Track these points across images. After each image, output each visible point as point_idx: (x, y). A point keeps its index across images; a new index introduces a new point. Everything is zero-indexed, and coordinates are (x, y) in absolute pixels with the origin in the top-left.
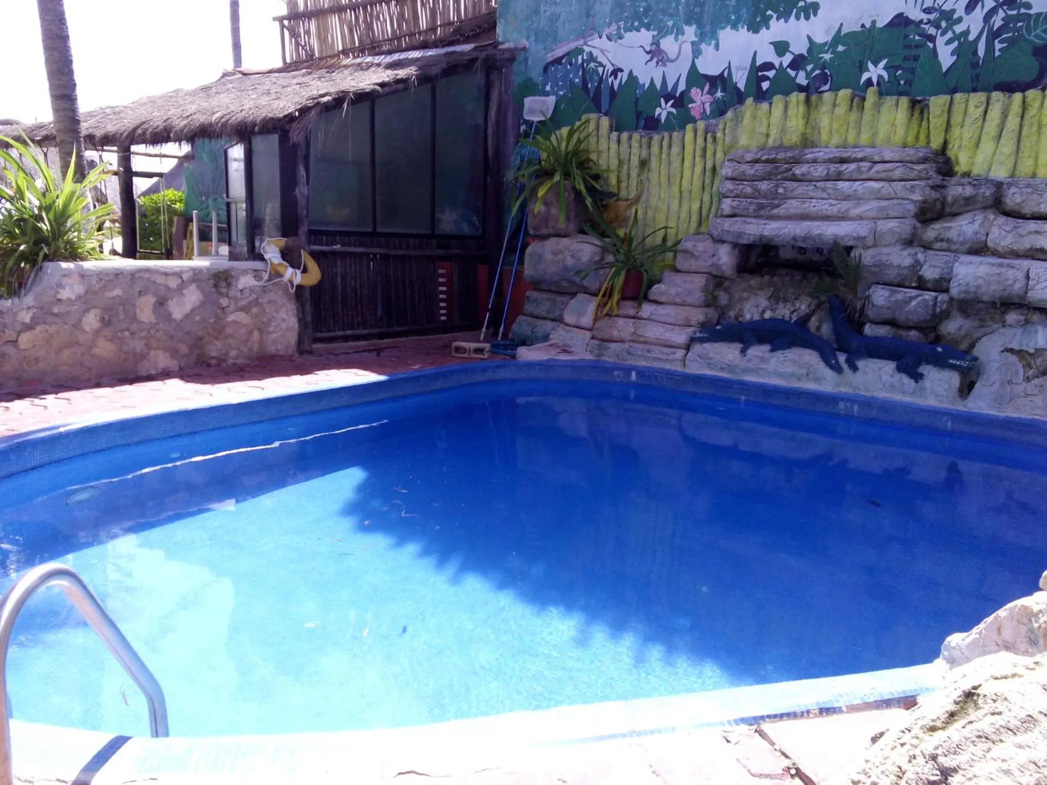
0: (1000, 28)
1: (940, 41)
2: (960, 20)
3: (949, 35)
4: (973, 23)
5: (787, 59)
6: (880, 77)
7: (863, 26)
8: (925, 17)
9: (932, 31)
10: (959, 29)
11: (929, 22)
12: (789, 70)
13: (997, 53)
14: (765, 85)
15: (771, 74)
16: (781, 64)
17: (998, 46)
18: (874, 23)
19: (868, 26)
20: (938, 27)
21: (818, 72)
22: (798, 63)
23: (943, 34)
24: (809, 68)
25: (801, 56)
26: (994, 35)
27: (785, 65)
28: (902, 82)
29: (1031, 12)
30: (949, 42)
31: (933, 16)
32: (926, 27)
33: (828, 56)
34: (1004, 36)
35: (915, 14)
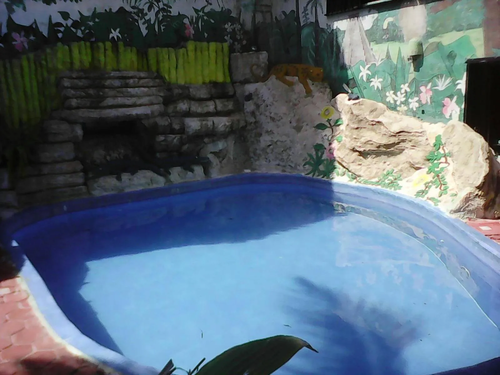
0: (162, 20)
1: (141, 22)
2: (146, 14)
3: (143, 20)
4: (151, 16)
5: (70, 22)
6: (118, 36)
7: (106, 10)
8: (132, 10)
9: (136, 17)
10: (147, 18)
11: (134, 13)
12: (72, 28)
13: (162, 31)
14: (60, 35)
15: (62, 29)
16: (67, 24)
17: (162, 28)
18: (110, 9)
19: (108, 10)
20: (139, 16)
21: (87, 31)
22: (76, 24)
23: (141, 19)
24: (83, 28)
25: (77, 21)
26: (160, 23)
27: (69, 25)
28: (128, 40)
29: (172, 15)
30: (144, 24)
31: (135, 11)
32: (133, 15)
33: (91, 23)
34: (163, 24)
35: (128, 9)
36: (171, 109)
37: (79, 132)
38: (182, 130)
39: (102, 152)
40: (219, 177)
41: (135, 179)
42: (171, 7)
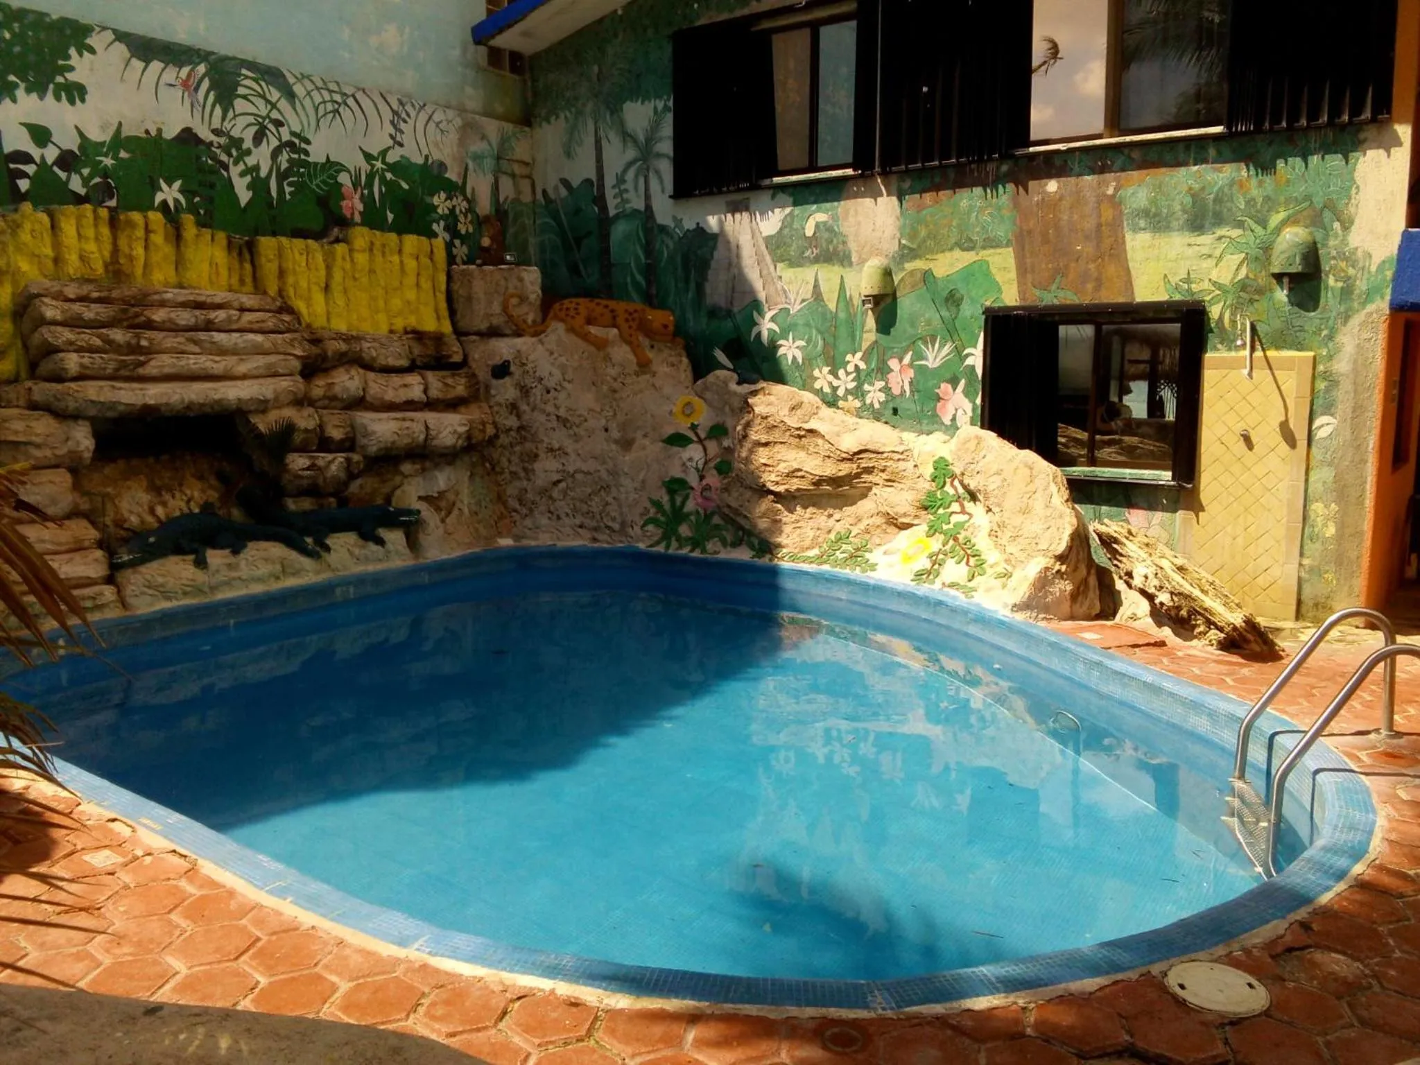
0: (286, 169)
1: (235, 171)
2: (248, 152)
3: (241, 167)
4: (261, 157)
5: (51, 154)
6: (176, 201)
7: (147, 132)
8: (212, 138)
9: (224, 158)
10: (251, 161)
11: (220, 146)
12: (56, 169)
13: (288, 197)
14: (24, 185)
15: (30, 169)
16: (43, 157)
17: (288, 189)
18: (159, 131)
19: (153, 133)
20: (230, 155)
21: (97, 180)
22: (67, 160)
23: (236, 163)
24: (86, 171)
25: (71, 152)
26: (282, 177)
27: (50, 160)
28: (202, 212)
29: (310, 159)
30: (242, 175)
31: (223, 140)
32: (218, 151)
33: (108, 162)
34: (291, 179)
35: (204, 134)
36: (318, 388)
37: (83, 439)
38: (349, 444)
39: (145, 497)
40: (445, 557)
41: (243, 564)
42: (308, 142)
